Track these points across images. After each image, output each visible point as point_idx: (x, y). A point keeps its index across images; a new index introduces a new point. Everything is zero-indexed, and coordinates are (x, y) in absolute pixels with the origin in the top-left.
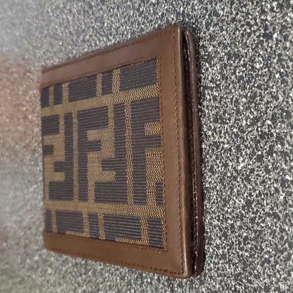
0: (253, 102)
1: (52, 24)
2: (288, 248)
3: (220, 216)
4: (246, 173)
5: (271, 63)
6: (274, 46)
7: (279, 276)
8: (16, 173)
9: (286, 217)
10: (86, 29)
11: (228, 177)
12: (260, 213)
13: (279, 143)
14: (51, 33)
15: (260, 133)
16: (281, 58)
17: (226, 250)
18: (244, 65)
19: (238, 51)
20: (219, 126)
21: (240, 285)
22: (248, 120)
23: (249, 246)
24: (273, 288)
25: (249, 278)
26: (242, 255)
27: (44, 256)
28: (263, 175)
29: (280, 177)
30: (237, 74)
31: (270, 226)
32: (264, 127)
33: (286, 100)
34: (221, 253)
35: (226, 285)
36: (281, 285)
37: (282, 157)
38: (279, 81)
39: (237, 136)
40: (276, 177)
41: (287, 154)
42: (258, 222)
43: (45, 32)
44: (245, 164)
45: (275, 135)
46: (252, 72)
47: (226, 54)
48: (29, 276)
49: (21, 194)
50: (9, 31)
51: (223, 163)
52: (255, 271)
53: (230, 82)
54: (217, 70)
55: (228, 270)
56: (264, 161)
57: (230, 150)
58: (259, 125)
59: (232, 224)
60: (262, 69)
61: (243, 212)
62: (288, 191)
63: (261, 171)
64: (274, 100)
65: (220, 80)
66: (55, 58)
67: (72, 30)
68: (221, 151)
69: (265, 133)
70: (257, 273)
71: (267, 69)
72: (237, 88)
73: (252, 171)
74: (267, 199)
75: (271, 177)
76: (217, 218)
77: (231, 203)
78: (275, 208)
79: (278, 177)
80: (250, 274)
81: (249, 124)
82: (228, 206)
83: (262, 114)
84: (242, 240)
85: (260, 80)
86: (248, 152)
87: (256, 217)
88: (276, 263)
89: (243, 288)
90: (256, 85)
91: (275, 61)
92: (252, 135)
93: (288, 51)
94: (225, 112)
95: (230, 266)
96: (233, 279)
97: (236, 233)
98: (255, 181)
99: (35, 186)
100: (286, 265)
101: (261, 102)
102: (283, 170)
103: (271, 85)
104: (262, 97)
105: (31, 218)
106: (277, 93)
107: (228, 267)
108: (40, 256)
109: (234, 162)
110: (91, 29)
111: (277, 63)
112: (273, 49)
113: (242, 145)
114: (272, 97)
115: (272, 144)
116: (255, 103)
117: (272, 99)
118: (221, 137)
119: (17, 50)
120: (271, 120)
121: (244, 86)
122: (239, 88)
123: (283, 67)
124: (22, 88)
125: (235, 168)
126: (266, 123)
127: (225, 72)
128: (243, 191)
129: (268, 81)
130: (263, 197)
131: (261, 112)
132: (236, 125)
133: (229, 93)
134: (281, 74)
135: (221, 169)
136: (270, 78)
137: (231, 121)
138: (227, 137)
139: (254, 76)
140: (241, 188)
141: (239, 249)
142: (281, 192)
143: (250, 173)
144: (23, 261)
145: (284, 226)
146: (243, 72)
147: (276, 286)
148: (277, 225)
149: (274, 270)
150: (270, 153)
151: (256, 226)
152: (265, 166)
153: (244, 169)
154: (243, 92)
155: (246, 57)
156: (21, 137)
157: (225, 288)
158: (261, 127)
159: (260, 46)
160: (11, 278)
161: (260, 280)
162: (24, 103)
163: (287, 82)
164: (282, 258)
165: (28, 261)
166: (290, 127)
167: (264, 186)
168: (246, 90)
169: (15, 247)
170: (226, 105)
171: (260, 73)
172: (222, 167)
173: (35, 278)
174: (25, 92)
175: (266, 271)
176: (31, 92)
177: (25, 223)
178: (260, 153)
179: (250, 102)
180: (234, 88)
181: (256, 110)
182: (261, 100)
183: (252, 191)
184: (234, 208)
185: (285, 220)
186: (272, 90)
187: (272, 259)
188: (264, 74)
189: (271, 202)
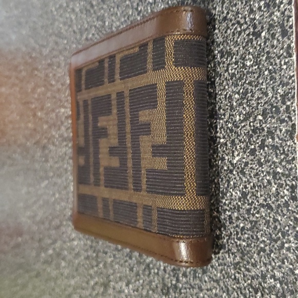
0: (245, 98)
1: (57, 23)
2: (281, 238)
4: (241, 166)
5: (260, 60)
6: (262, 44)
7: (274, 264)
8: (28, 169)
9: (278, 208)
10: (89, 27)
11: (225, 170)
12: (255, 204)
13: (270, 137)
14: (56, 31)
15: (252, 128)
16: (270, 55)
17: (225, 241)
18: (236, 63)
19: (230, 49)
20: (215, 121)
21: (239, 273)
22: (241, 115)
23: (246, 236)
24: (269, 276)
25: (247, 267)
26: (240, 244)
27: (57, 250)
28: (256, 168)
29: (272, 170)
30: (230, 71)
31: (264, 216)
32: (255, 122)
33: (275, 96)
35: (226, 273)
36: (276, 273)
37: (273, 151)
38: (269, 78)
39: (231, 131)
40: (268, 170)
41: (277, 148)
42: (253, 213)
43: (51, 31)
44: (240, 157)
45: (266, 129)
46: (244, 70)
47: (219, 52)
48: (44, 270)
49: (34, 190)
51: (220, 157)
52: (252, 260)
53: (224, 79)
54: (212, 67)
55: (228, 259)
56: (257, 155)
57: (226, 144)
58: (251, 121)
59: (230, 216)
60: (252, 66)
61: (239, 203)
62: (279, 183)
63: (254, 164)
64: (264, 96)
66: (60, 56)
67: (75, 29)
68: (218, 145)
69: (257, 127)
71: (257, 67)
72: (230, 85)
73: (246, 164)
74: (261, 190)
76: (216, 210)
77: (228, 195)
78: (268, 199)
79: (270, 170)
80: (248, 263)
81: (242, 119)
82: (226, 198)
83: (254, 110)
84: (239, 230)
85: (251, 77)
86: (242, 146)
87: (251, 208)
88: (271, 251)
89: (242, 276)
90: (247, 82)
91: (264, 58)
92: (245, 130)
93: (275, 49)
94: (220, 108)
95: (229, 256)
96: (233, 268)
97: (234, 223)
98: (250, 174)
99: (47, 182)
100: (280, 253)
101: (252, 98)
102: (274, 163)
103: (261, 81)
104: (253, 93)
105: (45, 213)
106: (267, 89)
107: (227, 256)
108: (54, 249)
109: (231, 156)
110: (93, 28)
111: (266, 61)
112: (262, 47)
113: (236, 140)
114: (262, 93)
115: (264, 138)
116: (247, 99)
117: (262, 95)
118: (217, 132)
119: (24, 49)
120: (262, 115)
121: (237, 83)
122: (232, 85)
123: (271, 64)
124: (30, 86)
125: (230, 162)
126: (257, 118)
127: (219, 70)
128: (239, 184)
129: (258, 77)
130: (257, 189)
131: (253, 108)
132: (230, 120)
133: (223, 90)
134: (270, 71)
135: (218, 163)
136: (260, 74)
137: (226, 117)
138: (223, 132)
139: (245, 73)
140: (237, 181)
141: (237, 239)
142: (273, 184)
143: (245, 166)
144: (38, 255)
145: (277, 216)
146: (235, 69)
147: (271, 273)
148: (271, 215)
149: (269, 259)
150: (262, 146)
151: (252, 217)
152: (258, 159)
153: (239, 163)
154: (236, 88)
155: (237, 55)
156: (31, 134)
157: (226, 276)
158: (253, 122)
159: (250, 44)
160: (27, 271)
161: (257, 268)
162: (33, 100)
163: (276, 79)
164: (276, 246)
165: (43, 255)
166: (279, 122)
167: (258, 179)
168: (238, 87)
169: (30, 241)
170: (220, 101)
171: (250, 70)
172: (219, 160)
173: (50, 271)
174: (34, 90)
175: (262, 259)
176: (39, 90)
177: (38, 218)
178: (253, 147)
179: (242, 98)
180: (228, 85)
181: (248, 105)
182: (252, 96)
183: (247, 184)
184: (231, 199)
185: (277, 211)
186: (262, 87)
187: (267, 248)
188: (255, 71)
189: (265, 193)
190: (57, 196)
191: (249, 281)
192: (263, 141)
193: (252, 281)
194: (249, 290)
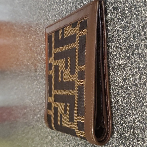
0: (125, 30)
1: (40, 3)
2: (142, 100)
3: (113, 88)
4: (123, 66)
5: (132, 10)
6: (133, 2)
7: (139, 114)
8: (29, 76)
9: (141, 85)
10: (54, 3)
11: (115, 68)
12: (130, 84)
13: (137, 49)
14: (40, 7)
15: (128, 45)
16: (136, 7)
17: (116, 104)
18: (120, 13)
19: (118, 6)
20: (111, 44)
21: (122, 120)
22: (123, 39)
23: (126, 101)
24: (136, 120)
25: (126, 117)
26: (123, 105)
27: (42, 115)
28: (130, 65)
29: (138, 66)
30: (118, 17)
31: (134, 90)
32: (130, 42)
33: (139, 27)
34: (114, 106)
35: (116, 121)
36: (140, 119)
37: (138, 56)
39: (119, 48)
40: (136, 66)
41: (140, 54)
42: (129, 89)
43: (37, 7)
44: (123, 61)
45: (135, 45)
46: (124, 16)
47: (112, 8)
48: (36, 125)
49: (31, 86)
50: (22, 8)
51: (113, 62)
52: (129, 113)
53: (115, 21)
54: (109, 16)
55: (117, 113)
56: (130, 59)
57: (116, 55)
58: (128, 41)
59: (118, 91)
60: (128, 13)
61: (122, 85)
62: (141, 72)
63: (129, 64)
64: (134, 28)
65: (110, 21)
66: (41, 19)
67: (48, 5)
68: (112, 56)
69: (131, 45)
70: (129, 114)
71: (130, 13)
72: (118, 24)
73: (126, 64)
74: (132, 77)
75: (134, 66)
76: (112, 89)
77: (117, 81)
78: (136, 81)
79: (137, 66)
80: (127, 114)
81: (123, 41)
82: (116, 83)
83: (129, 36)
84: (122, 98)
85: (127, 19)
86: (124, 55)
87: (128, 87)
88: (137, 108)
89: (124, 122)
90: (126, 22)
91: (133, 8)
92: (125, 47)
93: (139, 3)
94: (113, 36)
95: (118, 112)
96: (120, 118)
98: (127, 69)
99: (37, 82)
100: (142, 108)
102: (139, 62)
103: (132, 21)
104: (128, 27)
105: (36, 97)
106: (135, 24)
107: (117, 112)
108: (40, 114)
109: (118, 61)
110: (56, 3)
111: (134, 10)
112: (132, 3)
113: (121, 52)
114: (133, 27)
115: (134, 50)
116: (126, 31)
117: (133, 28)
118: (112, 49)
119: (26, 17)
120: (133, 38)
121: (121, 23)
122: (119, 24)
123: (137, 11)
124: (29, 36)
125: (118, 64)
126: (131, 40)
127: (112, 17)
128: (122, 75)
129: (131, 19)
130: (130, 76)
131: (128, 35)
132: (118, 42)
133: (114, 27)
134: (136, 15)
135: (113, 65)
136: (132, 17)
137: (116, 41)
138: (115, 49)
139: (125, 17)
140: (121, 73)
141: (121, 103)
142: (138, 73)
143: (125, 65)
144: (33, 117)
145: (140, 90)
146: (120, 16)
147: (138, 119)
148: (137, 89)
149: (136, 112)
150: (133, 54)
151: (128, 91)
152: (131, 61)
153: (122, 64)
155: (121, 8)
156: (30, 59)
158: (129, 42)
159: (127, 2)
160: (29, 126)
161: (131, 117)
162: (30, 42)
163: (139, 18)
164: (140, 105)
165: (35, 117)
166: (141, 41)
167: (131, 71)
168: (122, 25)
169: (30, 111)
170: (113, 33)
171: (127, 15)
172: (113, 64)
174: (30, 37)
175: (133, 112)
176: (32, 37)
177: (33, 100)
178: (129, 55)
179: (124, 30)
180: (117, 24)
181: (126, 34)
182: (128, 29)
183: (126, 74)
184: (119, 83)
185: (140, 87)
186: (133, 23)
187: (135, 106)
188: (129, 16)
189: (134, 78)
190: (41, 88)
191: (127, 124)
192: (133, 51)
193: (128, 124)
194: (127, 128)
